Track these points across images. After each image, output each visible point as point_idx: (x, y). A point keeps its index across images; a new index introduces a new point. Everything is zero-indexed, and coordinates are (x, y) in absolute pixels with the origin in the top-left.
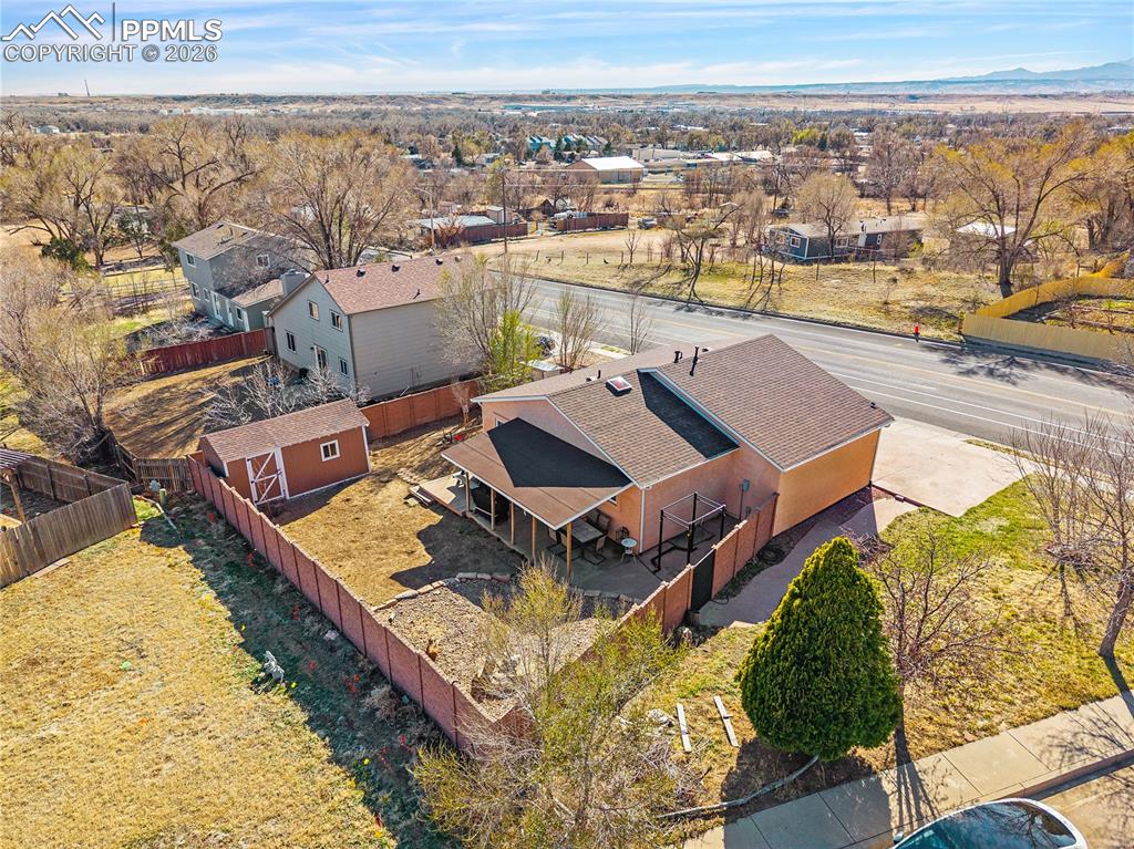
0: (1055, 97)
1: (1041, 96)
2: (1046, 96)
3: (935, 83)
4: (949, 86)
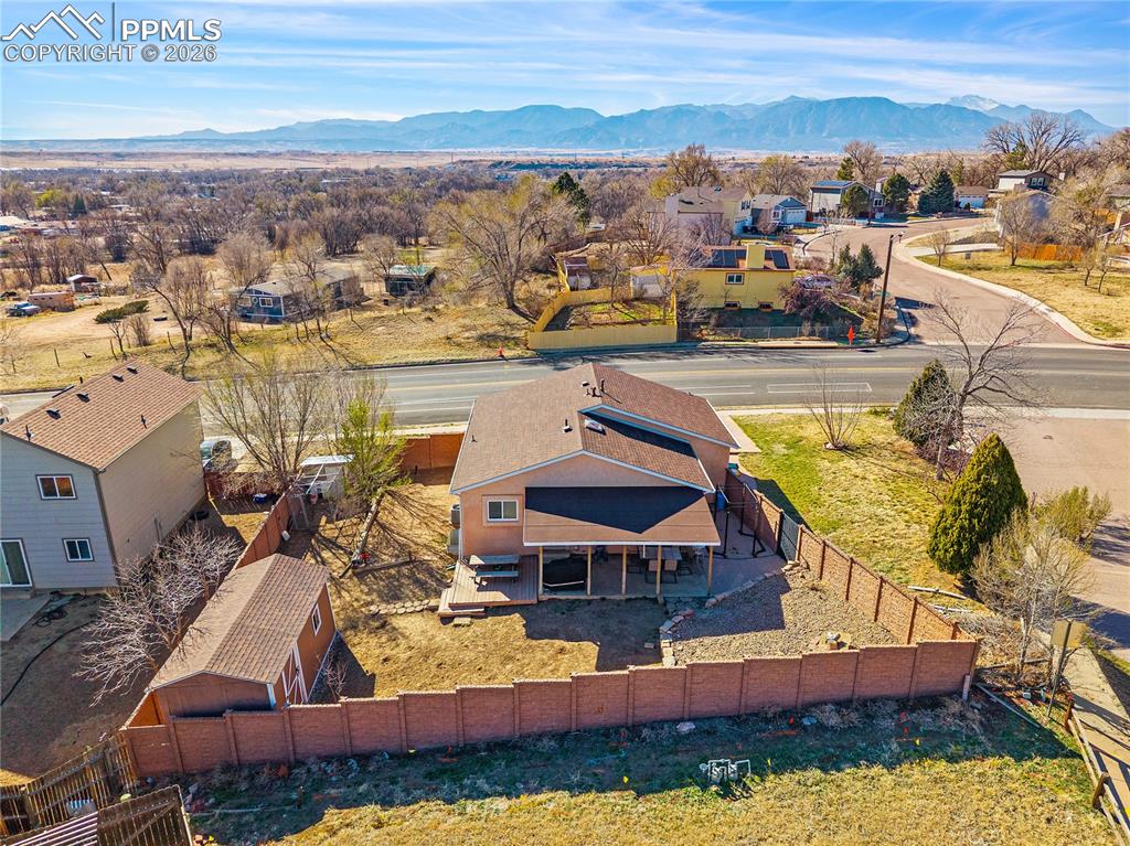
0: (252, 155)
1: (241, 154)
2: (244, 155)
3: (132, 141)
4: (148, 144)
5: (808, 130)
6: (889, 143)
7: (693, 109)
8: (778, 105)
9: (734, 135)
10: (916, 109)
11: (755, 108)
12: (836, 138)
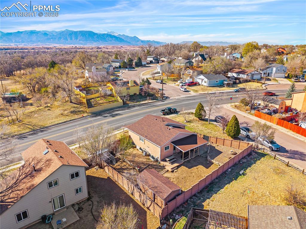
5: (73, 39)
6: (95, 43)
7: (36, 32)
8: (63, 32)
9: (52, 40)
10: (100, 34)
11: (56, 32)
12: (81, 41)
